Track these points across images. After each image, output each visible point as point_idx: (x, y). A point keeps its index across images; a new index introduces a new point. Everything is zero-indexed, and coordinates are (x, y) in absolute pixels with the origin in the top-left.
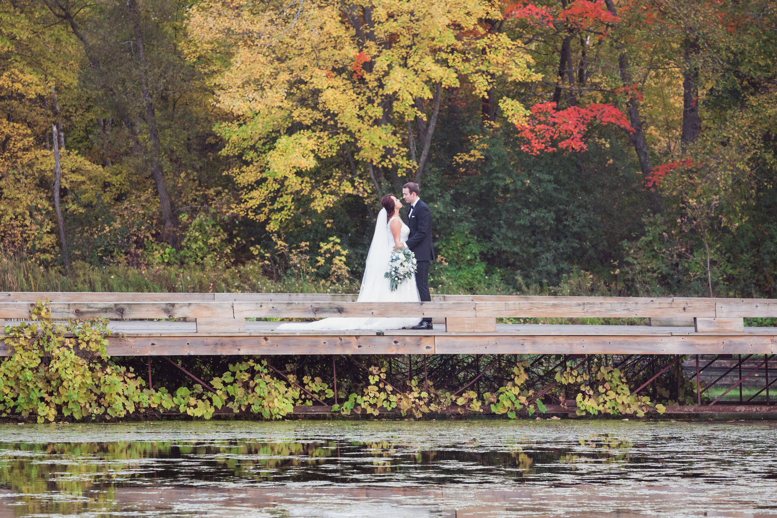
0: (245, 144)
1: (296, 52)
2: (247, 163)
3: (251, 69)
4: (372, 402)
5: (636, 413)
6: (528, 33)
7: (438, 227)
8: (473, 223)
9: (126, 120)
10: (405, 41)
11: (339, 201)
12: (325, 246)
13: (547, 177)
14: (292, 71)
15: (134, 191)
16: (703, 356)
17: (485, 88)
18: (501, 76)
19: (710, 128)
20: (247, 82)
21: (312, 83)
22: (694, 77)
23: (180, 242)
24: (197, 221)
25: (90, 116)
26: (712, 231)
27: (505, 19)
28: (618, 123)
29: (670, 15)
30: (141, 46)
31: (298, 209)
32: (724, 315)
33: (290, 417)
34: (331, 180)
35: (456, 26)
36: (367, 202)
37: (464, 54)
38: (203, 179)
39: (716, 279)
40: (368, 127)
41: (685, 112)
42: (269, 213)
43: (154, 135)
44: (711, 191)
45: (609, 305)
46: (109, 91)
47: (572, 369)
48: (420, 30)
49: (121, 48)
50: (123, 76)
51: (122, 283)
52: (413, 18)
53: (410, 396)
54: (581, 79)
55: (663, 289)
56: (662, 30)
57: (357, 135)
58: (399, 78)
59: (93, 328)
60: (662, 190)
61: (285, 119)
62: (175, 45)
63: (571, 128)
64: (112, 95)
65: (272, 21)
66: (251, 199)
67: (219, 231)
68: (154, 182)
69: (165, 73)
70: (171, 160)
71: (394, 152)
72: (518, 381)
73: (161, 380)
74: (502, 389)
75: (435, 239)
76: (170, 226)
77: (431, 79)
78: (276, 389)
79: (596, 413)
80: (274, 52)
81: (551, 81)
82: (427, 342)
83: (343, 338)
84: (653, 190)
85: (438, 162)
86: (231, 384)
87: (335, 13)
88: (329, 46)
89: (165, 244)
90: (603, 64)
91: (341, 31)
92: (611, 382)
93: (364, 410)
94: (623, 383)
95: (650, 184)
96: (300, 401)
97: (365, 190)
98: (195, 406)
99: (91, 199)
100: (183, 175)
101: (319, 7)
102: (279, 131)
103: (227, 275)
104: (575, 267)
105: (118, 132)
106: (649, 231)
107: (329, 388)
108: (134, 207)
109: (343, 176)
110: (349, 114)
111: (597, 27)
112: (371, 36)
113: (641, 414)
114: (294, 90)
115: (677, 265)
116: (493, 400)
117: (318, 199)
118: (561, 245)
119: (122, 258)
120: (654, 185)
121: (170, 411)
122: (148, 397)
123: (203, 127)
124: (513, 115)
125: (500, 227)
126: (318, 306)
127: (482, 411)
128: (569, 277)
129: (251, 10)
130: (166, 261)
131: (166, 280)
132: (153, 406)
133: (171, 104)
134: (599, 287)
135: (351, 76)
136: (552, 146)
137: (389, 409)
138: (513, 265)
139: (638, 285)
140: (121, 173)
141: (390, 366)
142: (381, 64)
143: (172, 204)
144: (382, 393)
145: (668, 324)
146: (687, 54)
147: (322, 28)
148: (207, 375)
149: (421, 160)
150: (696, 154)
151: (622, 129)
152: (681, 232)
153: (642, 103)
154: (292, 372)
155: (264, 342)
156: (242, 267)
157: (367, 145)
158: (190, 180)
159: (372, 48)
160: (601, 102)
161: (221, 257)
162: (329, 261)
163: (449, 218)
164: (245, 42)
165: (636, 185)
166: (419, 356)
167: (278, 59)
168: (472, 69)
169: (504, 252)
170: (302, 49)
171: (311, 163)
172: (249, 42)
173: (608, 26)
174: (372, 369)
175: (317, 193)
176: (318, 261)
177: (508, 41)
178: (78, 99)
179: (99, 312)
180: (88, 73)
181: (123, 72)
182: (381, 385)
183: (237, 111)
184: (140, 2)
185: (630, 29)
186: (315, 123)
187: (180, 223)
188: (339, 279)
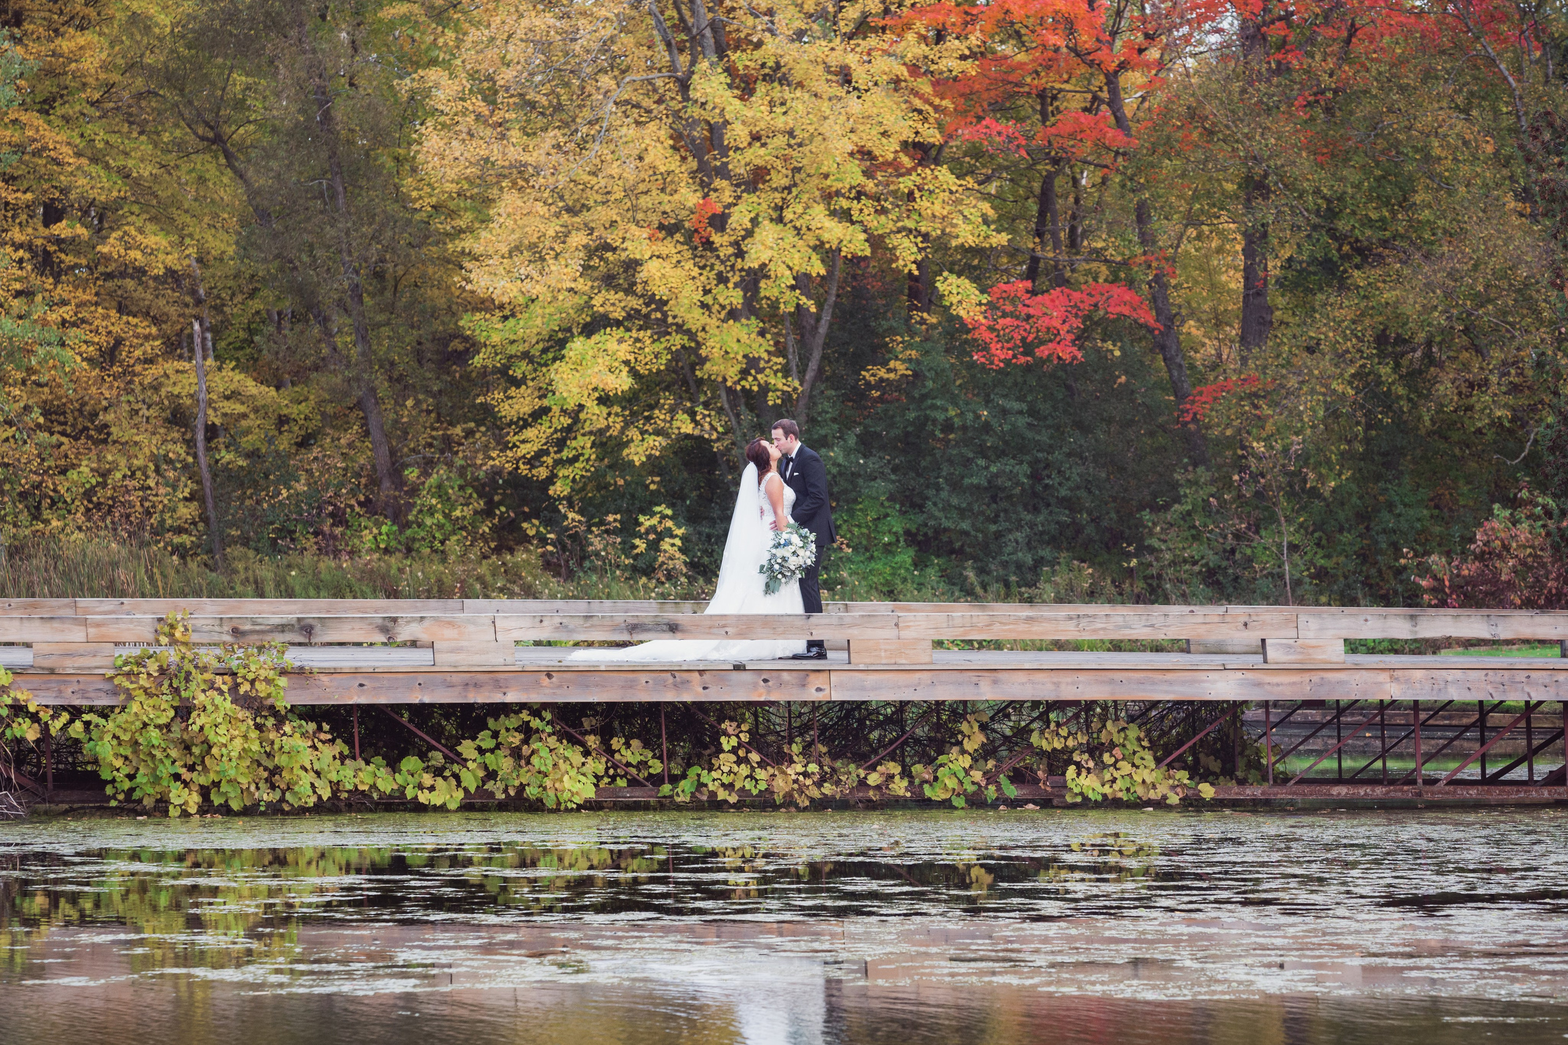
0: (513, 350)
1: (599, 198)
2: (518, 383)
3: (525, 226)
4: (726, 780)
5: (1165, 797)
6: (984, 166)
7: (835, 490)
8: (893, 482)
9: (315, 311)
10: (779, 179)
11: (671, 446)
12: (646, 522)
13: (1016, 406)
14: (592, 230)
15: (328, 430)
16: (1276, 704)
17: (912, 258)
18: (939, 238)
19: (1287, 324)
20: (517, 248)
21: (625, 249)
22: (1260, 239)
23: (406, 515)
24: (433, 480)
25: (256, 305)
26: (1291, 495)
27: (946, 142)
28: (1135, 315)
29: (1220, 136)
30: (341, 189)
31: (602, 460)
32: (1311, 634)
33: (590, 806)
34: (657, 412)
35: (864, 154)
36: (716, 447)
37: (878, 200)
38: (443, 410)
39: (1297, 575)
40: (718, 323)
41: (1246, 297)
42: (554, 467)
43: (363, 335)
44: (1289, 428)
45: (1121, 619)
46: (287, 263)
47: (1058, 725)
48: (805, 162)
49: (307, 192)
50: (310, 238)
51: (309, 583)
52: (792, 142)
53: (789, 771)
54: (1073, 243)
55: (1209, 592)
56: (1206, 161)
57: (701, 336)
58: (770, 242)
59: (262, 658)
60: (1208, 427)
61: (580, 310)
62: (397, 187)
63: (1057, 323)
64: (291, 270)
65: (558, 147)
66: (523, 442)
67: (471, 496)
68: (361, 414)
69: (380, 233)
70: (390, 379)
71: (762, 364)
72: (969, 746)
73: (375, 745)
74: (942, 759)
76: (388, 489)
77: (823, 243)
78: (566, 759)
79: (1099, 798)
80: (562, 198)
81: (1023, 245)
82: (817, 681)
83: (677, 674)
84: (1192, 427)
85: (834, 381)
86: (492, 751)
87: (663, 134)
88: (653, 188)
89: (381, 519)
90: (1109, 216)
91: (674, 164)
92: (1124, 746)
93: (713, 794)
94: (1144, 748)
95: (1188, 418)
96: (606, 780)
97: (713, 428)
98: (432, 789)
99: (258, 444)
100: (410, 403)
101: (638, 123)
102: (569, 330)
103: (483, 569)
104: (1064, 555)
105: (302, 332)
106: (1185, 496)
107: (654, 757)
108: (329, 457)
109: (676, 405)
110: (686, 301)
111: (1099, 156)
112: (723, 172)
113: (1174, 799)
114: (595, 262)
115: (1233, 551)
116: (927, 777)
117: (636, 443)
118: (1040, 518)
119: (310, 542)
120: (1194, 419)
121: (390, 796)
122: (352, 773)
123: (443, 323)
124: (960, 302)
125: (939, 489)
126: (635, 621)
127: (908, 794)
128: (1054, 572)
129: (524, 128)
130: (382, 546)
131: (383, 578)
132: (361, 788)
133: (391, 283)
134: (1103, 588)
135: (690, 238)
136: (1025, 354)
137: (755, 792)
138: (960, 552)
139: (1168, 586)
140: (306, 399)
141: (756, 720)
142: (739, 218)
143: (393, 452)
144: (743, 766)
145: (1219, 650)
146: (1248, 200)
147: (641, 158)
148: (451, 736)
149: (807, 377)
150: (1265, 367)
151: (1141, 326)
152: (1240, 496)
153: (1173, 282)
154: (593, 732)
155: (546, 681)
156: (509, 557)
157: (717, 353)
158: (421, 411)
159: (725, 191)
160: (1106, 280)
161: (474, 540)
162: (654, 546)
163: (853, 474)
164: (514, 181)
165: (1165, 418)
166: (805, 703)
167: (569, 210)
168: (891, 225)
169: (946, 530)
170: (608, 193)
171: (623, 382)
172: (521, 183)
173: (1117, 153)
174: (727, 725)
175: (633, 433)
176: (635, 547)
177: (952, 178)
178: (236, 276)
179: (271, 631)
180: (252, 233)
181: (310, 232)
182: (741, 753)
183: (500, 298)
184: (339, 115)
185: (1154, 159)
186: (632, 315)
187: (405, 484)
188: (670, 576)
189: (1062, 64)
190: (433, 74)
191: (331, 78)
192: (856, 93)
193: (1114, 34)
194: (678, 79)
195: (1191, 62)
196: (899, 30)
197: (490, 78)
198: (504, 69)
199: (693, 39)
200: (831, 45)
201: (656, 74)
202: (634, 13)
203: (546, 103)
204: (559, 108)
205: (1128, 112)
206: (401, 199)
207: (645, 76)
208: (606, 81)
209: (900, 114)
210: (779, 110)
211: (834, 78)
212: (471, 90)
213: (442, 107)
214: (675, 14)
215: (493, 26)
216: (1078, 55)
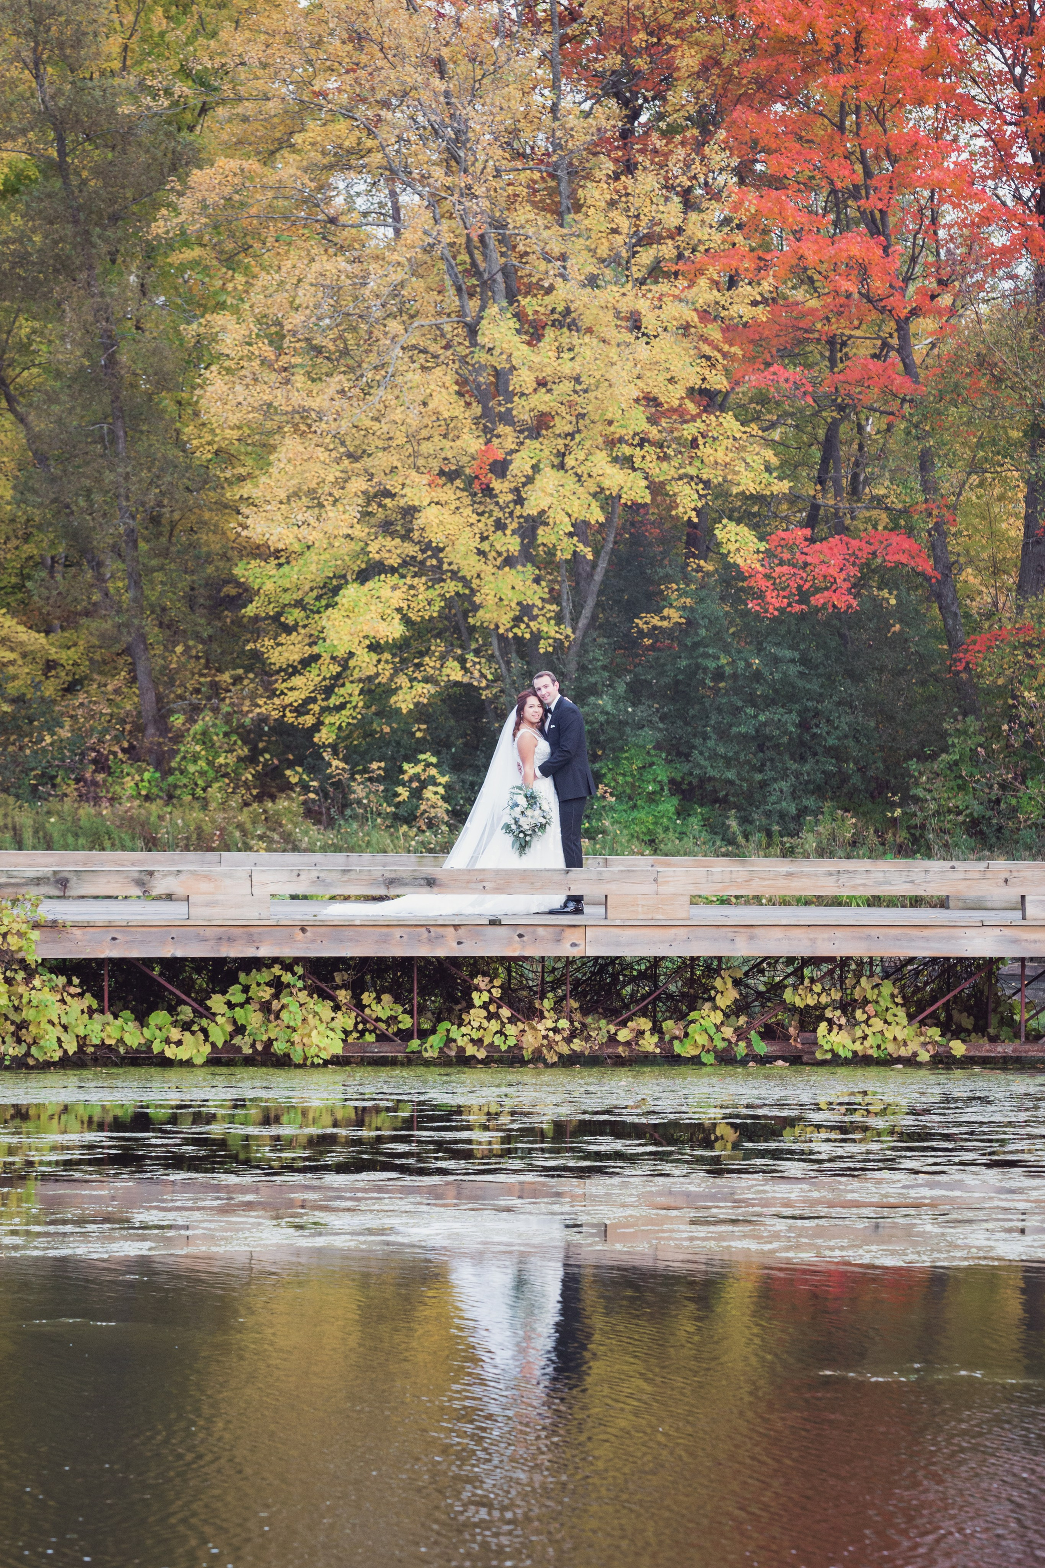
0: (287, 598)
1: (380, 444)
2: (289, 630)
3: (304, 471)
4: (475, 1035)
5: (915, 1054)
6: (769, 412)
7: (602, 738)
8: (660, 730)
9: (89, 557)
10: (562, 426)
11: (440, 694)
12: (411, 770)
13: (788, 654)
14: (372, 475)
15: (95, 676)
16: (1032, 961)
17: (692, 505)
18: (720, 485)
20: (296, 494)
21: (403, 496)
22: (1042, 487)
23: (169, 762)
24: (198, 727)
25: (29, 549)
27: (733, 389)
28: (912, 563)
29: (1009, 383)
30: (121, 433)
31: (368, 707)
33: (337, 1061)
34: (427, 659)
35: (650, 400)
36: (485, 695)
37: (661, 447)
38: (212, 657)
40: (494, 570)
41: (1025, 545)
42: (321, 714)
43: (135, 581)
45: (881, 875)
46: (63, 508)
47: (812, 981)
48: (590, 408)
49: (87, 436)
50: (88, 483)
51: (68, 830)
52: (578, 388)
53: (540, 1027)
54: (855, 491)
55: (972, 842)
56: (993, 407)
57: (475, 583)
58: (550, 489)
59: (15, 912)
60: (980, 676)
61: (356, 556)
62: (178, 432)
63: (833, 571)
64: (68, 515)
65: (342, 392)
66: (291, 689)
67: (235, 743)
68: (130, 660)
69: (158, 477)
70: (161, 625)
71: (535, 611)
72: (721, 1002)
73: (124, 998)
74: (693, 1015)
75: (595, 758)
76: (153, 735)
77: (602, 489)
78: (316, 1014)
79: (850, 1055)
80: (343, 443)
81: (803, 492)
82: (572, 936)
83: (432, 929)
84: (964, 676)
85: (606, 629)
86: (242, 1005)
87: (449, 379)
88: (436, 434)
89: (144, 765)
90: (892, 465)
91: (458, 409)
92: (877, 1002)
93: (462, 1049)
94: (897, 1004)
95: (960, 667)
96: (355, 1035)
97: (483, 676)
98: (179, 1043)
99: (24, 689)
100: (179, 649)
101: (423, 368)
102: (344, 577)
103: (243, 817)
104: (828, 804)
105: (74, 577)
106: (953, 745)
107: (403, 1012)
108: (95, 703)
109: (447, 652)
110: (463, 549)
111: (886, 402)
112: (507, 418)
113: (923, 1057)
114: (373, 508)
115: (998, 801)
116: (677, 1033)
117: (405, 690)
118: (807, 767)
119: (71, 788)
120: (967, 669)
121: (137, 1051)
122: (100, 1028)
123: (217, 569)
124: (738, 550)
125: (705, 737)
126: (393, 876)
127: (658, 1051)
128: (817, 822)
129: (309, 373)
130: (144, 792)
131: (142, 825)
132: (108, 1042)
133: (166, 529)
134: (865, 838)
135: (470, 484)
136: (800, 602)
137: (504, 1048)
138: (724, 801)
139: (931, 836)
140: (75, 645)
141: (509, 975)
142: (521, 465)
143: (159, 698)
144: (493, 1021)
145: (978, 906)
146: (1033, 448)
147: (425, 404)
148: (202, 990)
149: (580, 625)
150: (1041, 617)
151: (919, 574)
152: (1008, 746)
153: (953, 530)
154: (344, 986)
155: (299, 935)
156: (270, 805)
157: (491, 600)
158: (191, 657)
159: (508, 436)
160: (885, 528)
161: (237, 787)
162: (417, 794)
163: (620, 722)
164: (296, 426)
165: (938, 667)
166: (558, 959)
167: (350, 455)
168: (673, 473)
169: (710, 779)
170: (390, 438)
171: (395, 630)
172: (303, 427)
173: (904, 400)
174: (479, 981)
175: (402, 680)
176: (397, 795)
177: (736, 425)
178: (13, 521)
179: (26, 884)
180: (30, 477)
181: (87, 477)
182: (492, 1008)
183: (275, 543)
184: (124, 359)
185: (941, 406)
186: (406, 563)
187: (170, 730)
188: (431, 824)
189: (853, 310)
190: (220, 319)
191: (119, 321)
192: (645, 339)
193: (908, 279)
194: (466, 324)
195: (984, 309)
196: (691, 276)
197: (278, 323)
198: (293, 314)
199: (484, 284)
200: (623, 290)
201: (445, 318)
202: (426, 258)
203: (333, 348)
204: (345, 352)
205: (917, 358)
206: (180, 444)
207: (434, 321)
208: (394, 326)
209: (688, 360)
210: (567, 355)
211: (624, 324)
212: (257, 335)
213: (227, 351)
214: (467, 258)
215: (284, 269)
216: (870, 301)
